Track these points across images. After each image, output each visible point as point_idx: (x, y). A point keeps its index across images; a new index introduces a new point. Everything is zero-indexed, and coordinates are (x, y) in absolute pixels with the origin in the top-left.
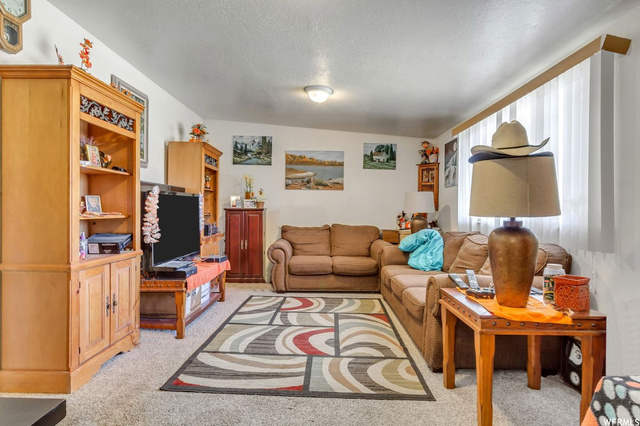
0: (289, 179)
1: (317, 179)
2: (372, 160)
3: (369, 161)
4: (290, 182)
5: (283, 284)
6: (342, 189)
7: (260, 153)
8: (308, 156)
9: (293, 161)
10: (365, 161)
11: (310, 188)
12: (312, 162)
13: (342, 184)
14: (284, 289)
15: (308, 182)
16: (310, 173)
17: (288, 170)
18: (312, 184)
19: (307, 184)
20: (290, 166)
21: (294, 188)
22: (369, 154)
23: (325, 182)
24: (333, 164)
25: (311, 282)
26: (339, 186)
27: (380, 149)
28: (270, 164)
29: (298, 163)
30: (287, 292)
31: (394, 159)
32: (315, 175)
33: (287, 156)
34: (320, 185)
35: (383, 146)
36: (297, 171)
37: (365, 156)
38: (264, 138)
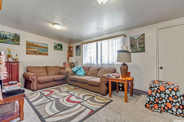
0: (28, 51)
1: (39, 52)
2: (56, 47)
3: (55, 47)
4: (28, 52)
5: (36, 88)
6: (48, 55)
7: (14, 40)
8: (36, 44)
9: (29, 45)
10: (54, 48)
11: (36, 54)
12: (37, 46)
13: (48, 54)
14: (36, 89)
15: (36, 52)
16: (36, 50)
17: (27, 48)
18: (37, 53)
19: (35, 53)
20: (28, 46)
21: (30, 54)
22: (55, 46)
23: (42, 53)
24: (45, 47)
25: (47, 85)
26: (47, 54)
27: (59, 45)
28: (19, 44)
29: (32, 46)
30: (37, 90)
31: (62, 48)
32: (38, 50)
33: (27, 42)
34: (40, 54)
35: (59, 44)
36: (31, 48)
37: (54, 46)
38: (16, 35)
